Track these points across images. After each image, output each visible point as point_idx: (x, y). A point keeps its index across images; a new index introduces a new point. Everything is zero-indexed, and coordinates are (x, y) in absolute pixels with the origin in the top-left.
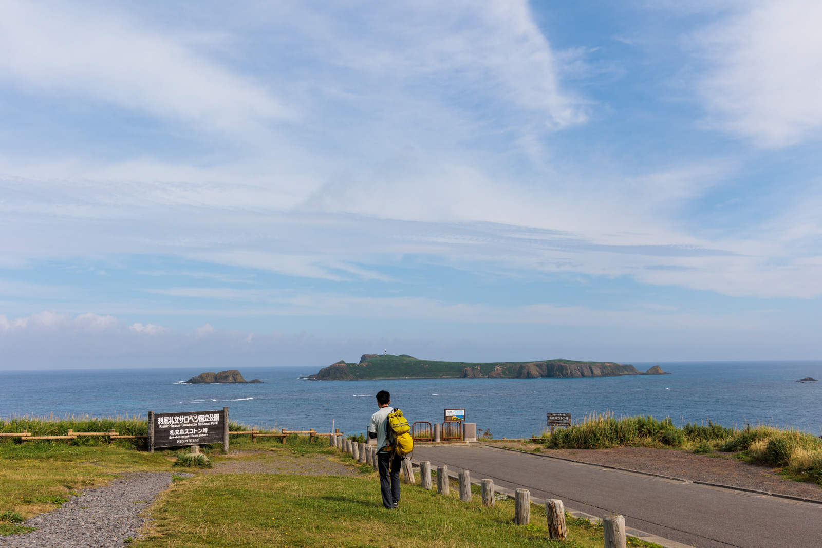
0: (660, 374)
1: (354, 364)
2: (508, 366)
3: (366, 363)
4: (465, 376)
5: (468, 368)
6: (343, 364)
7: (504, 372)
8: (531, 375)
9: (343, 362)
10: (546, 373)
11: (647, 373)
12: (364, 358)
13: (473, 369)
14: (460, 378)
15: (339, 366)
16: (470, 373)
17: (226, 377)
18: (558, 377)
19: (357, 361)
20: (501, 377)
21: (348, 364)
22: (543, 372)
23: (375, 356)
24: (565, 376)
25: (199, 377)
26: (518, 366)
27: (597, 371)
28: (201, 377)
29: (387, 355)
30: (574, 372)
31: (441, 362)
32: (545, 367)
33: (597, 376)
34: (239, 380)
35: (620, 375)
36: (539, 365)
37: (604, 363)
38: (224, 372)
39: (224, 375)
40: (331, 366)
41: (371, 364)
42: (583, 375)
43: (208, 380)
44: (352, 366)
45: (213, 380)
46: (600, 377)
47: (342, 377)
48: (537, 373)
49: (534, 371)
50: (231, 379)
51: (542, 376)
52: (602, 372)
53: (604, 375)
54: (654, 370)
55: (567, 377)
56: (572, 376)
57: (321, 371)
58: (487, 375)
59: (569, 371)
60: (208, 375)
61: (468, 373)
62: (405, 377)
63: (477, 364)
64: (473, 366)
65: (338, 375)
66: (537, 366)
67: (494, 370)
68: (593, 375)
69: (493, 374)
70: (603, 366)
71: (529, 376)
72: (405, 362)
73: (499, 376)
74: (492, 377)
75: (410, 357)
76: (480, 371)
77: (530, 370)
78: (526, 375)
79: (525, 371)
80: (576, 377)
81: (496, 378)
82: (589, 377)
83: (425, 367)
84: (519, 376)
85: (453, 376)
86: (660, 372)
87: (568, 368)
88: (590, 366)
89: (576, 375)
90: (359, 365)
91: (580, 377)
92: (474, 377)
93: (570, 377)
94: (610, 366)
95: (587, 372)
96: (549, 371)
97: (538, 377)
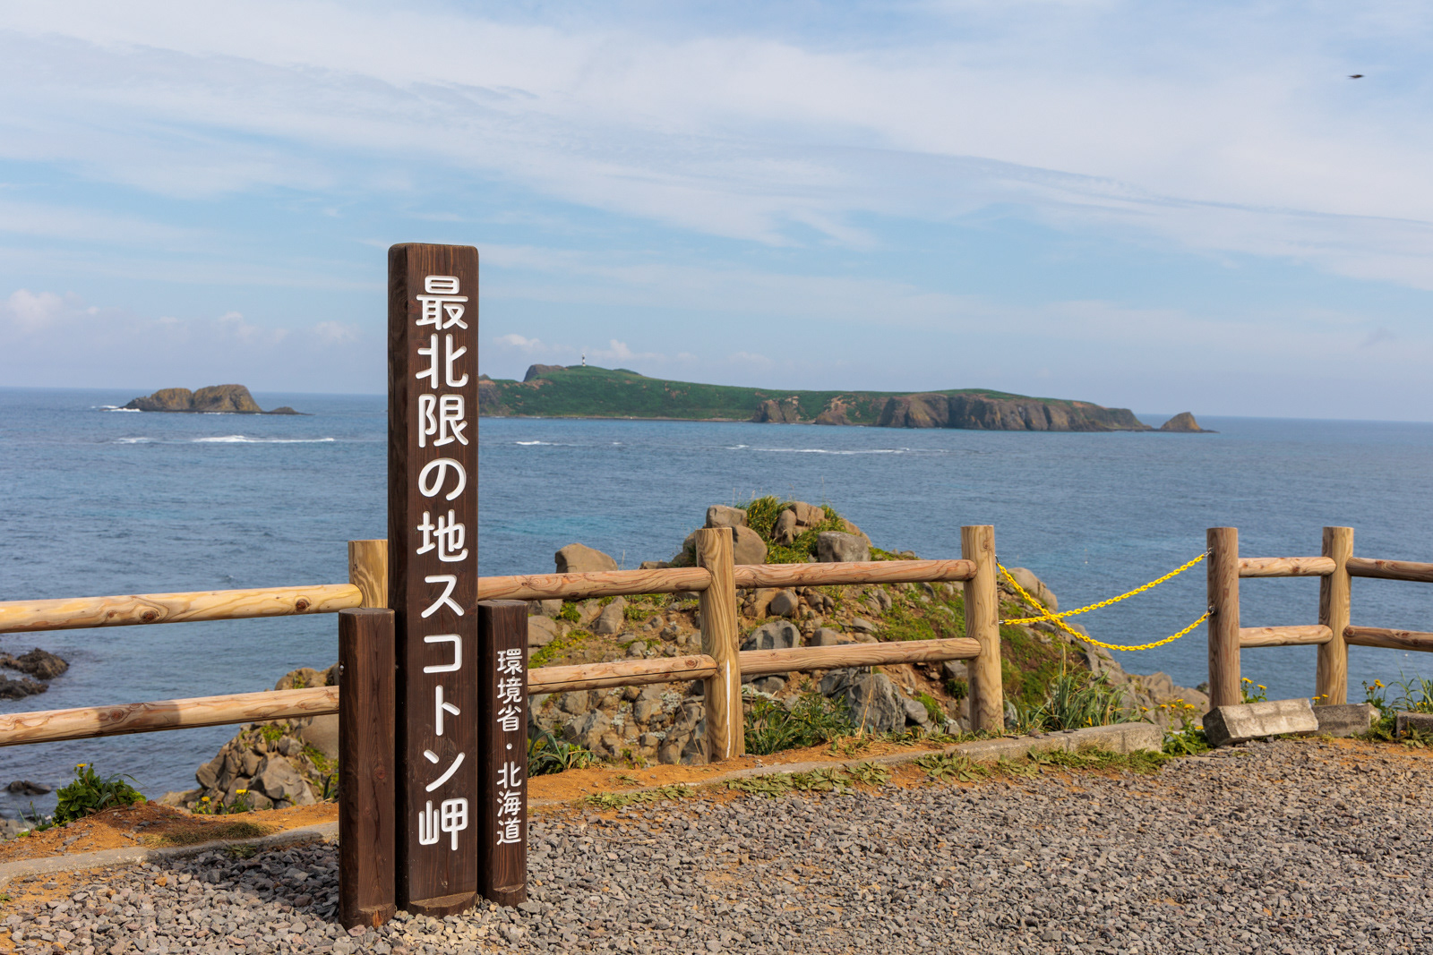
0: (1194, 431)
1: (513, 382)
2: (861, 399)
3: (539, 382)
4: (764, 418)
5: (770, 402)
6: (486, 382)
7: (850, 414)
8: (913, 420)
10: (945, 417)
12: (533, 372)
13: (781, 404)
14: (753, 421)
16: (773, 411)
17: (217, 400)
18: (973, 426)
19: (519, 377)
20: (844, 424)
21: (499, 383)
22: (939, 415)
23: (562, 369)
24: (989, 426)
25: (152, 398)
27: (1060, 419)
28: (157, 396)
29: (587, 367)
30: (1009, 419)
31: (710, 386)
32: (943, 406)
34: (245, 408)
36: (931, 400)
37: (1072, 402)
38: (211, 389)
39: (211, 395)
41: (550, 383)
43: (172, 405)
44: (506, 387)
45: (186, 406)
48: (928, 419)
49: (920, 413)
50: (227, 403)
52: (1072, 421)
58: (812, 418)
59: (999, 415)
60: (173, 393)
61: (770, 412)
62: (626, 417)
63: (790, 394)
64: (782, 398)
66: (927, 402)
67: (830, 408)
69: (827, 415)
72: (628, 383)
73: (839, 421)
74: (827, 423)
75: (638, 373)
76: (798, 409)
77: (912, 409)
78: (902, 420)
79: (900, 412)
80: (1014, 430)
81: (833, 424)
82: (1042, 430)
83: (674, 394)
84: (885, 423)
85: (735, 418)
86: (1192, 426)
87: (997, 408)
88: (1046, 407)
89: (1013, 424)
90: (523, 386)
91: (1021, 430)
92: (784, 420)
93: (999, 429)
94: (1083, 410)
95: (1037, 418)
96: (952, 413)
97: (928, 426)
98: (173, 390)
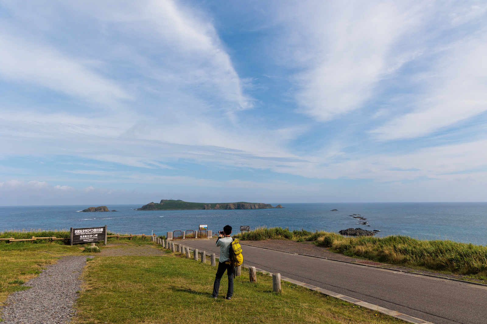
0: (281, 208)
1: (158, 203)
2: (222, 205)
3: (163, 203)
4: (204, 209)
7: (220, 207)
9: (153, 203)
10: (237, 207)
11: (276, 208)
12: (162, 201)
13: (207, 206)
14: (202, 209)
15: (151, 204)
16: (206, 207)
17: (101, 209)
18: (242, 209)
19: (159, 203)
20: (219, 209)
21: (155, 204)
23: (167, 200)
24: (244, 209)
26: (226, 205)
27: (257, 207)
28: (89, 209)
29: (172, 200)
30: (248, 207)
31: (195, 203)
32: (236, 205)
33: (257, 209)
34: (106, 210)
35: (266, 208)
37: (260, 203)
38: (100, 207)
39: (99, 208)
40: (148, 204)
41: (165, 203)
42: (251, 208)
43: (92, 210)
45: (95, 210)
46: (258, 209)
47: (152, 209)
49: (232, 207)
50: (103, 210)
51: (235, 209)
52: (259, 207)
53: (259, 208)
54: (279, 206)
55: (245, 209)
56: (247, 209)
57: (143, 207)
58: (213, 208)
59: (246, 207)
61: (205, 207)
62: (179, 209)
63: (209, 204)
64: (208, 204)
65: (150, 208)
66: (233, 205)
67: (216, 206)
68: (255, 208)
70: (259, 205)
71: (230, 208)
72: (179, 203)
73: (218, 209)
74: (215, 209)
75: (181, 201)
76: (211, 207)
78: (229, 208)
79: (229, 207)
80: (249, 209)
81: (217, 209)
82: (254, 209)
83: (188, 205)
84: (226, 209)
85: (199, 209)
86: (281, 207)
87: (246, 205)
88: (254, 204)
89: (249, 208)
90: (160, 204)
91: (250, 209)
92: (208, 209)
93: (246, 209)
94: (262, 205)
95: (253, 207)
96: (238, 206)
97: (234, 209)
98: (92, 208)
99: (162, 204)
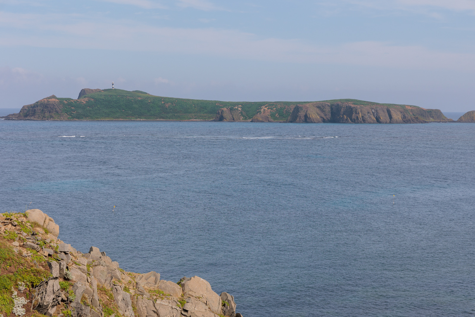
1: (69, 99)
2: (279, 107)
3: (86, 99)
5: (225, 109)
6: (53, 100)
8: (310, 118)
9: (54, 97)
12: (83, 93)
15: (48, 101)
21: (61, 100)
22: (325, 115)
26: (293, 107)
29: (115, 90)
30: (366, 117)
31: (189, 100)
32: (328, 109)
33: (397, 122)
35: (425, 122)
36: (320, 106)
37: (405, 105)
41: (92, 100)
42: (378, 121)
44: (66, 102)
47: (51, 117)
48: (319, 117)
49: (314, 114)
51: (324, 121)
52: (404, 117)
53: (406, 121)
54: (469, 117)
55: (358, 123)
56: (364, 121)
57: (23, 109)
58: (250, 118)
59: (360, 115)
61: (225, 115)
62: (138, 119)
63: (237, 104)
64: (232, 106)
65: (47, 114)
66: (318, 107)
67: (260, 112)
68: (391, 120)
69: (259, 117)
70: (403, 109)
71: (307, 120)
72: (139, 99)
73: (267, 120)
76: (241, 113)
77: (309, 112)
80: (370, 123)
81: (262, 122)
82: (386, 123)
87: (359, 110)
89: (369, 120)
90: (76, 102)
99: (84, 100)
